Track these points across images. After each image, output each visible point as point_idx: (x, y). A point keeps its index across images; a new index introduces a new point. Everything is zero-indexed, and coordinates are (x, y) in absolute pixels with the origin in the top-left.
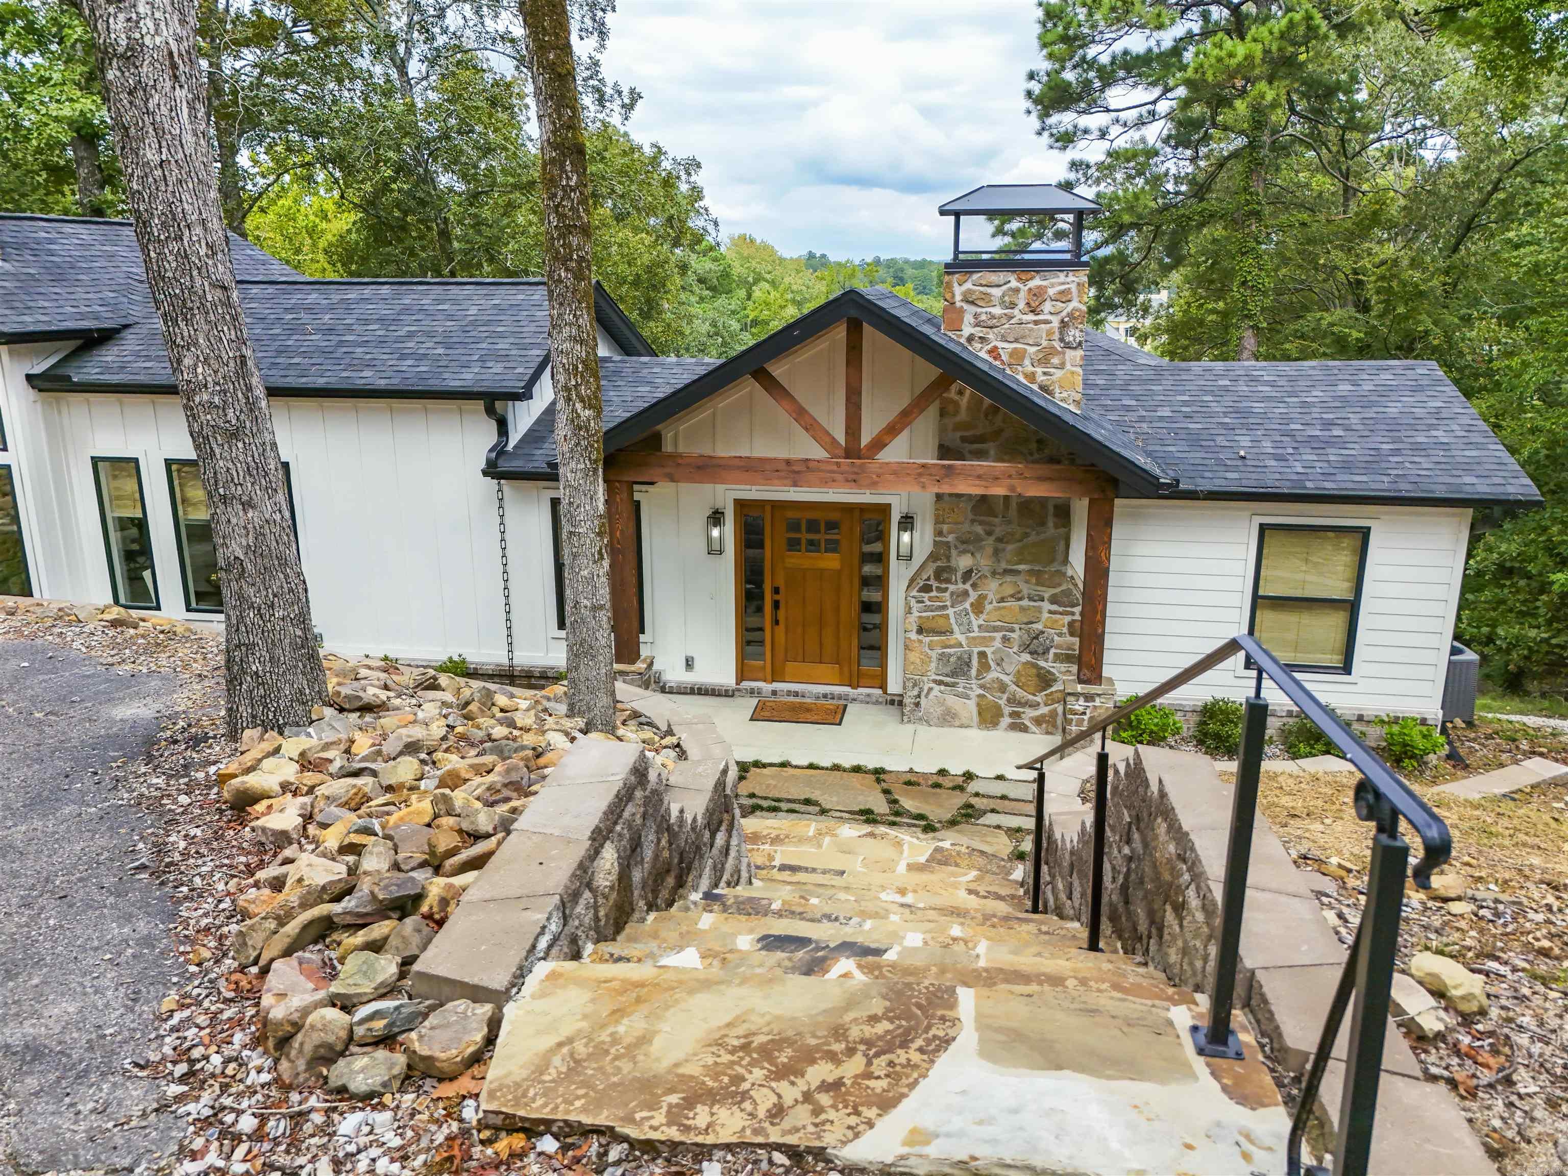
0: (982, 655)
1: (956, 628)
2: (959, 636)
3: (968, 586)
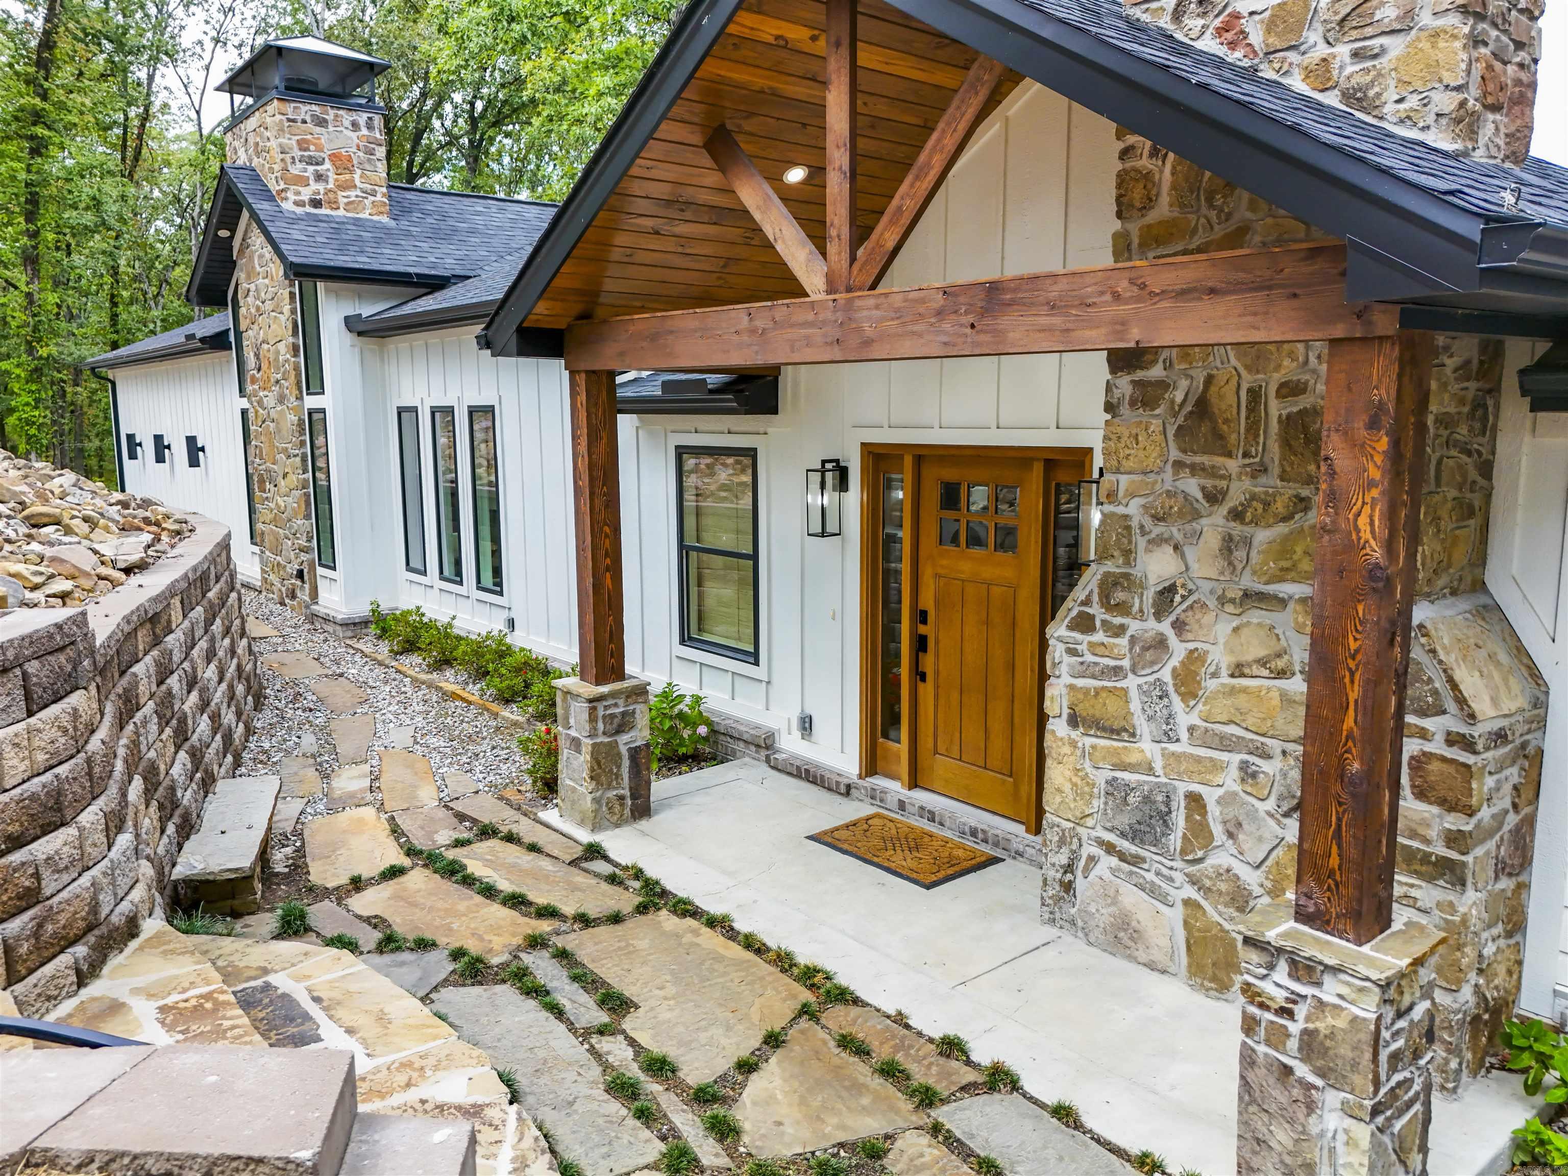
0: (1195, 801)
1: (1143, 727)
2: (1147, 747)
3: (1165, 627)
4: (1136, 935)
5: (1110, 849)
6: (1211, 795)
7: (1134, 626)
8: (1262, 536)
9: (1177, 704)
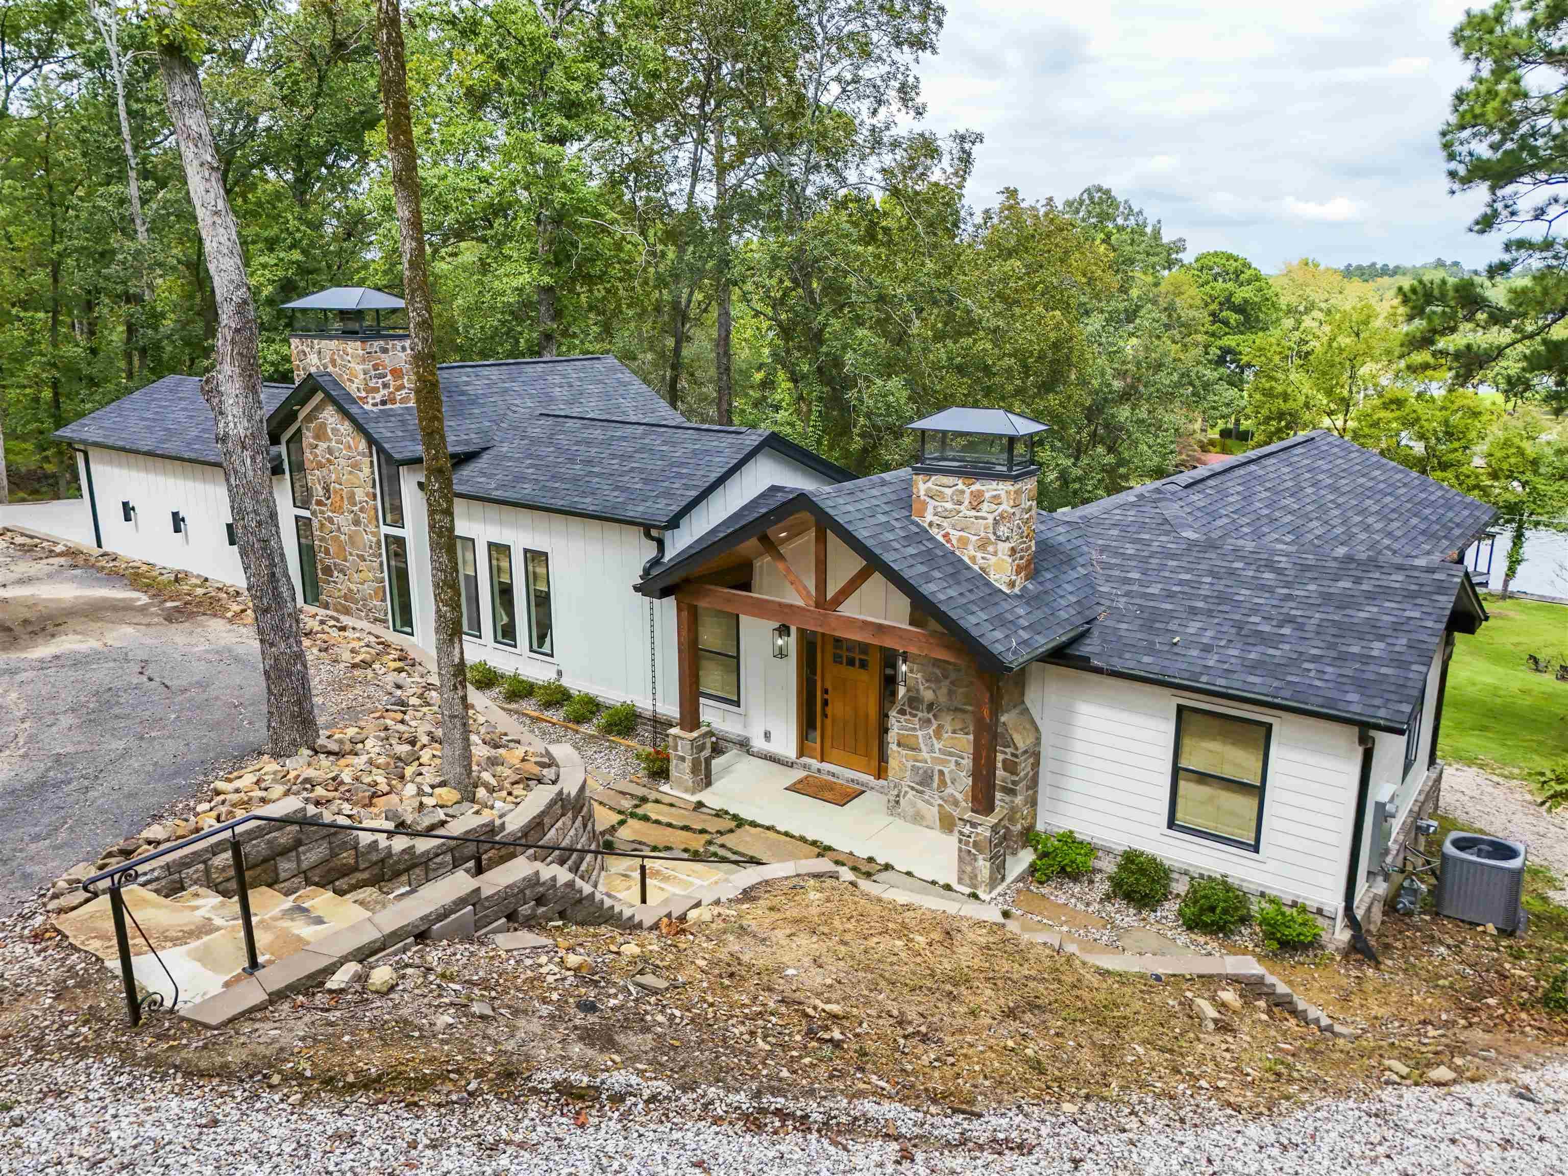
0: (941, 773)
1: (922, 746)
2: (925, 755)
3: (930, 716)
4: (923, 818)
5: (913, 788)
6: (946, 771)
7: (920, 714)
8: (961, 690)
9: (935, 741)
